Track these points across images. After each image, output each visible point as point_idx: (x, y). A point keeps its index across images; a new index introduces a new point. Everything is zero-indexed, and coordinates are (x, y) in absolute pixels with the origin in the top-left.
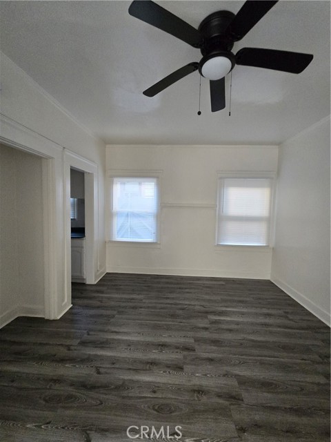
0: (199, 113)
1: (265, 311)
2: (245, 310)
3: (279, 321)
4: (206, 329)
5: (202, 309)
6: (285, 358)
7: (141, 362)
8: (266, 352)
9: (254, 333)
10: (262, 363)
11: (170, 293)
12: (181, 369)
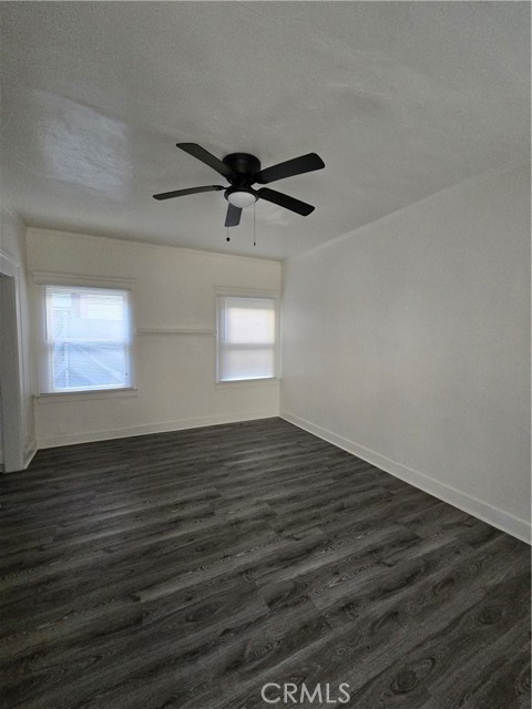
0: (228, 239)
1: (280, 445)
2: (260, 449)
3: (294, 451)
4: (226, 475)
5: (214, 459)
6: (303, 476)
7: (163, 524)
8: (288, 477)
9: (273, 465)
10: (285, 486)
11: (166, 452)
12: (213, 514)
